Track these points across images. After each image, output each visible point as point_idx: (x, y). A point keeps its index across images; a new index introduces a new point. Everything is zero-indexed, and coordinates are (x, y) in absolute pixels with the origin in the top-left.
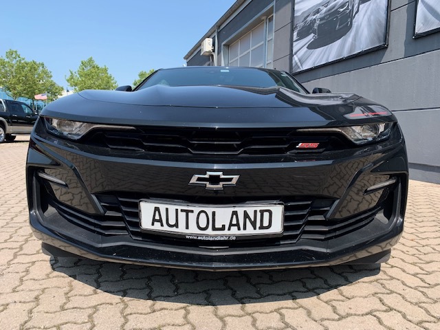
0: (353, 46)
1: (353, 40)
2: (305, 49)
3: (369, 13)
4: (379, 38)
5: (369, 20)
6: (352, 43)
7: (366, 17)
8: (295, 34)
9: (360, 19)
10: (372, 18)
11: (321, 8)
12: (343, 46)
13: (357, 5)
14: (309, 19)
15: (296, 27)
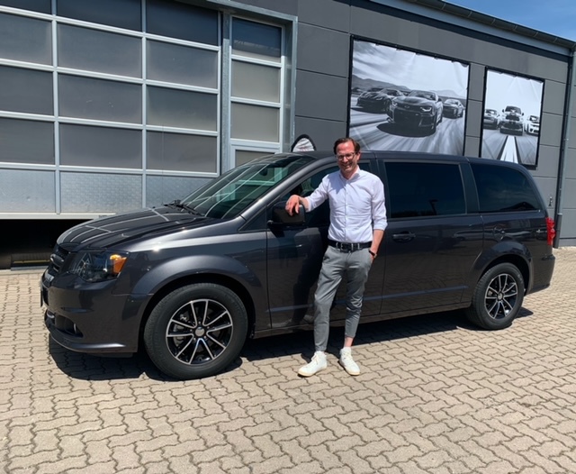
2: (373, 128)
3: (450, 127)
5: (450, 134)
6: (435, 147)
7: (448, 130)
8: (354, 100)
11: (401, 93)
13: (440, 115)
14: (381, 94)
15: (356, 90)
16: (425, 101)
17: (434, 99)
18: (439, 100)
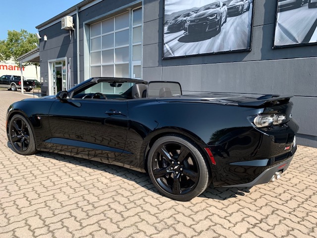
0: (221, 45)
1: (221, 41)
2: (176, 41)
3: (235, 24)
4: (244, 43)
5: (235, 29)
6: (221, 44)
7: (233, 27)
8: (166, 28)
9: (228, 28)
10: (238, 28)
11: (192, 13)
12: (212, 44)
13: (224, 17)
14: (180, 19)
15: (167, 23)
16: (210, 11)
17: (219, 6)
18: (224, 5)
